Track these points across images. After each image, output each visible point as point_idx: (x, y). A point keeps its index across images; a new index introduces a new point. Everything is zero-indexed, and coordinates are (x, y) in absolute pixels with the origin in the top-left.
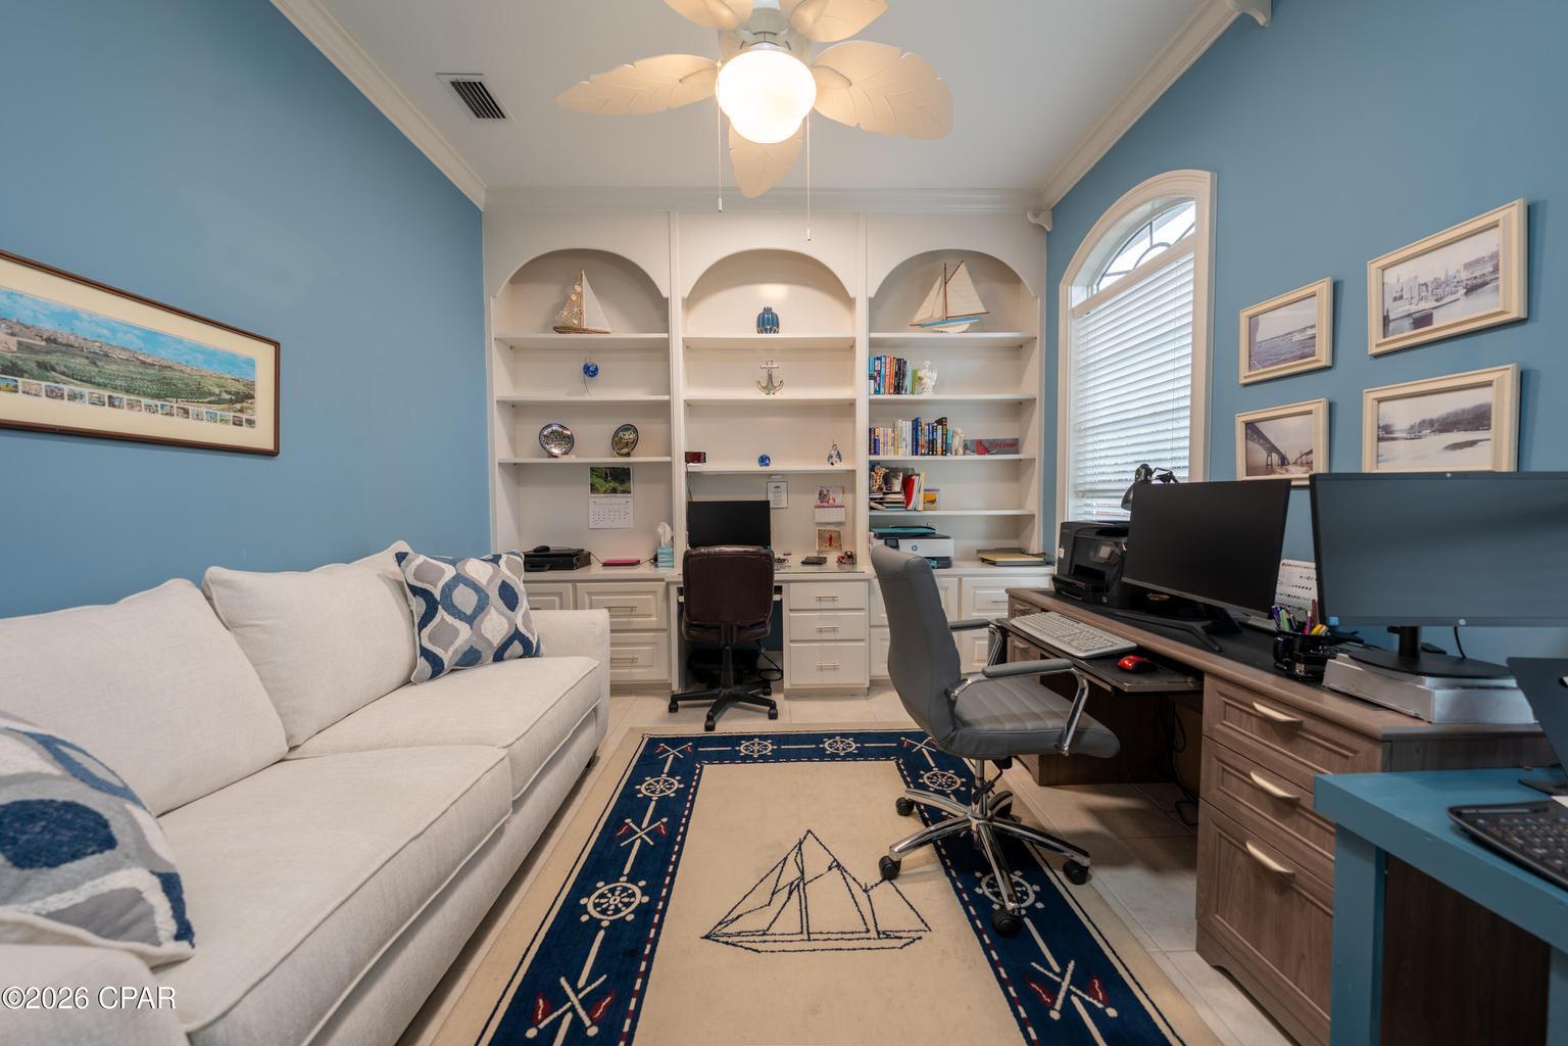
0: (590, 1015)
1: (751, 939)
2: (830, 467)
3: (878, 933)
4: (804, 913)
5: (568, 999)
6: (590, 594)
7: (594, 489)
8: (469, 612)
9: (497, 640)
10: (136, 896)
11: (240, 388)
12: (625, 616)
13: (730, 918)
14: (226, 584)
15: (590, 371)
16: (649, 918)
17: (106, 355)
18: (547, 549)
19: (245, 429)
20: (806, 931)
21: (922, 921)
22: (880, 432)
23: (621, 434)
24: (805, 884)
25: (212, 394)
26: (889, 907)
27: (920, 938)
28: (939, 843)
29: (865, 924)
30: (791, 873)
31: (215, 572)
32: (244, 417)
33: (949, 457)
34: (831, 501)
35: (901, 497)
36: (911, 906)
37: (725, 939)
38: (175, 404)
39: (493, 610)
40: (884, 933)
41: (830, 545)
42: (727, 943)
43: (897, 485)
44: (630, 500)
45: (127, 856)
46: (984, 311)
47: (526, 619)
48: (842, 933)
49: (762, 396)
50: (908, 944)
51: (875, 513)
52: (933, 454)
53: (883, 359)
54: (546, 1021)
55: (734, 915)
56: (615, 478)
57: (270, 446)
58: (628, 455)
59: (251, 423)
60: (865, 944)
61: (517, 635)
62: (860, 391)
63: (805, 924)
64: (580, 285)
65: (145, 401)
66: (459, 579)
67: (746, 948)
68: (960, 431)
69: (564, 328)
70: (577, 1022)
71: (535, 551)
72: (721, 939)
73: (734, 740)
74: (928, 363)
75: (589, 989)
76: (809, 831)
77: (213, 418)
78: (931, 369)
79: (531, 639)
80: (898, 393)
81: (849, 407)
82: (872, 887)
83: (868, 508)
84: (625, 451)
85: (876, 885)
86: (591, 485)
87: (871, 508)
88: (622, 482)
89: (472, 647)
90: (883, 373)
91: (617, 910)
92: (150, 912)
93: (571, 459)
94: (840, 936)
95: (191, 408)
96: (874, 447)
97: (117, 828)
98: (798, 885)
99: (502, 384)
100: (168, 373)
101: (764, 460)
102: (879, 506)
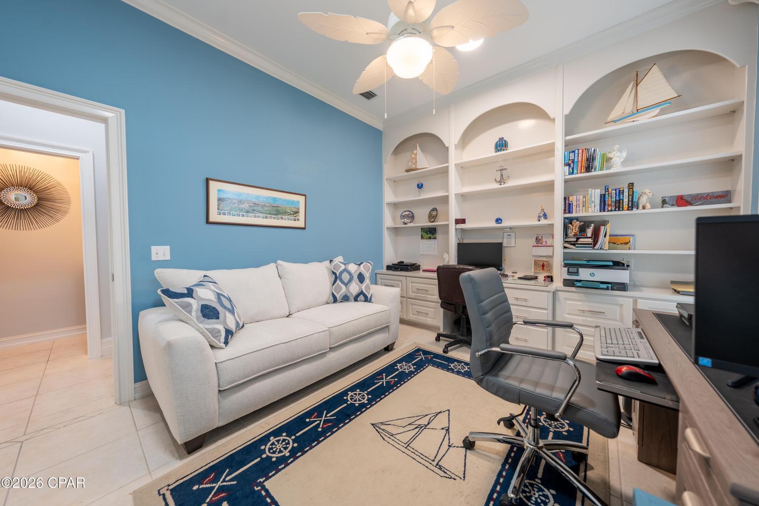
0: (323, 425)
1: (386, 434)
2: (538, 223)
3: (437, 464)
4: (414, 438)
5: (322, 417)
6: (412, 282)
7: (422, 237)
8: (346, 282)
9: (355, 293)
10: (219, 331)
11: (296, 210)
12: (424, 294)
13: (385, 423)
14: (281, 265)
15: (420, 186)
16: (362, 408)
17: (265, 206)
18: (403, 262)
19: (297, 222)
20: (408, 445)
21: (464, 474)
22: (573, 199)
23: (432, 213)
24: (425, 428)
25: (288, 213)
26: (454, 459)
27: (455, 479)
28: (515, 449)
29: (435, 457)
30: (424, 421)
31: (279, 262)
32: (296, 218)
33: (635, 211)
34: (544, 243)
35: (590, 240)
36: (465, 465)
37: (377, 429)
38: (279, 216)
39: (354, 282)
40: (440, 466)
41: (543, 269)
42: (377, 430)
43: (589, 232)
44: (436, 242)
45: (220, 322)
46: (676, 95)
47: (368, 287)
48: (421, 454)
49: (496, 186)
50: (446, 477)
51: (567, 251)
52: (619, 210)
53: (576, 152)
54: (313, 419)
55: (388, 423)
56: (430, 232)
57: (304, 227)
58: (433, 222)
59: (298, 220)
60: (427, 464)
61: (362, 293)
62: (558, 173)
63: (410, 442)
64: (416, 150)
65: (273, 216)
66: (345, 270)
67: (381, 436)
68: (647, 191)
69: (409, 170)
70: (319, 424)
71: (398, 263)
72: (376, 428)
73: (452, 360)
74: (617, 146)
75: (329, 418)
76: (449, 410)
77: (289, 219)
78: (620, 151)
79: (368, 295)
80: (588, 172)
81: (549, 187)
82: (454, 447)
83: (562, 247)
84: (432, 220)
85: (458, 447)
86: (422, 236)
87: (565, 247)
88: (433, 234)
89: (346, 294)
90: (576, 160)
91: (355, 401)
92: (221, 336)
93: (412, 225)
94: (420, 455)
95: (283, 217)
96: (568, 207)
97: (221, 316)
98: (422, 427)
99: (389, 196)
100: (278, 208)
101: (498, 221)
102: (572, 246)
